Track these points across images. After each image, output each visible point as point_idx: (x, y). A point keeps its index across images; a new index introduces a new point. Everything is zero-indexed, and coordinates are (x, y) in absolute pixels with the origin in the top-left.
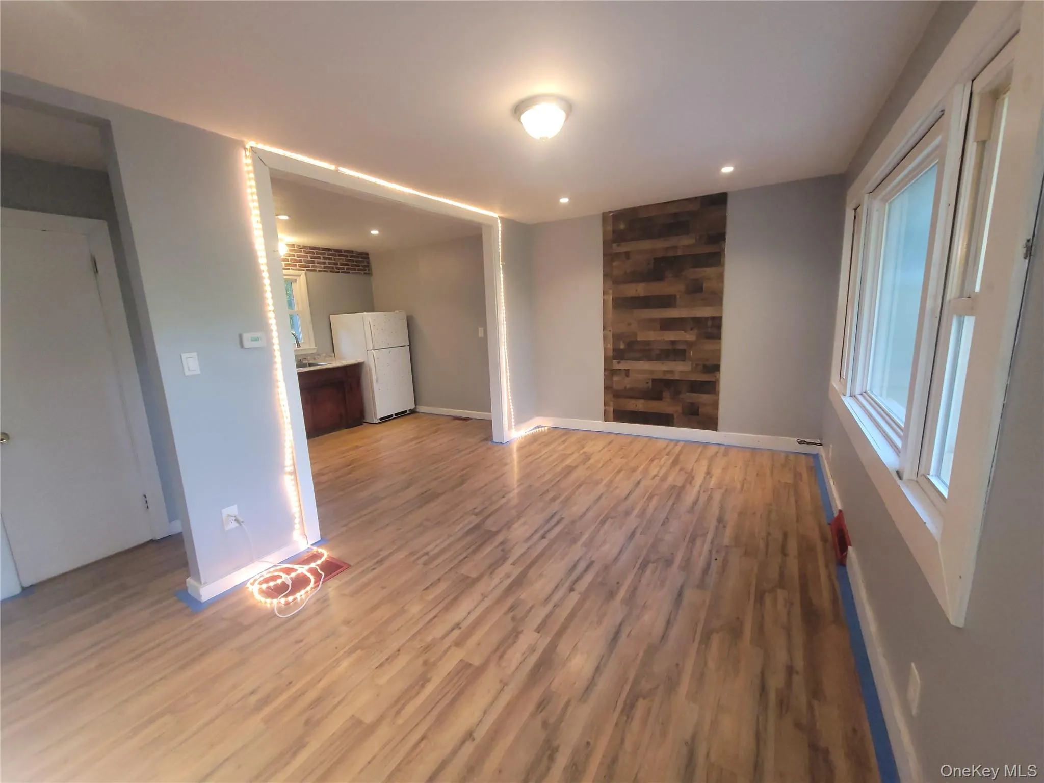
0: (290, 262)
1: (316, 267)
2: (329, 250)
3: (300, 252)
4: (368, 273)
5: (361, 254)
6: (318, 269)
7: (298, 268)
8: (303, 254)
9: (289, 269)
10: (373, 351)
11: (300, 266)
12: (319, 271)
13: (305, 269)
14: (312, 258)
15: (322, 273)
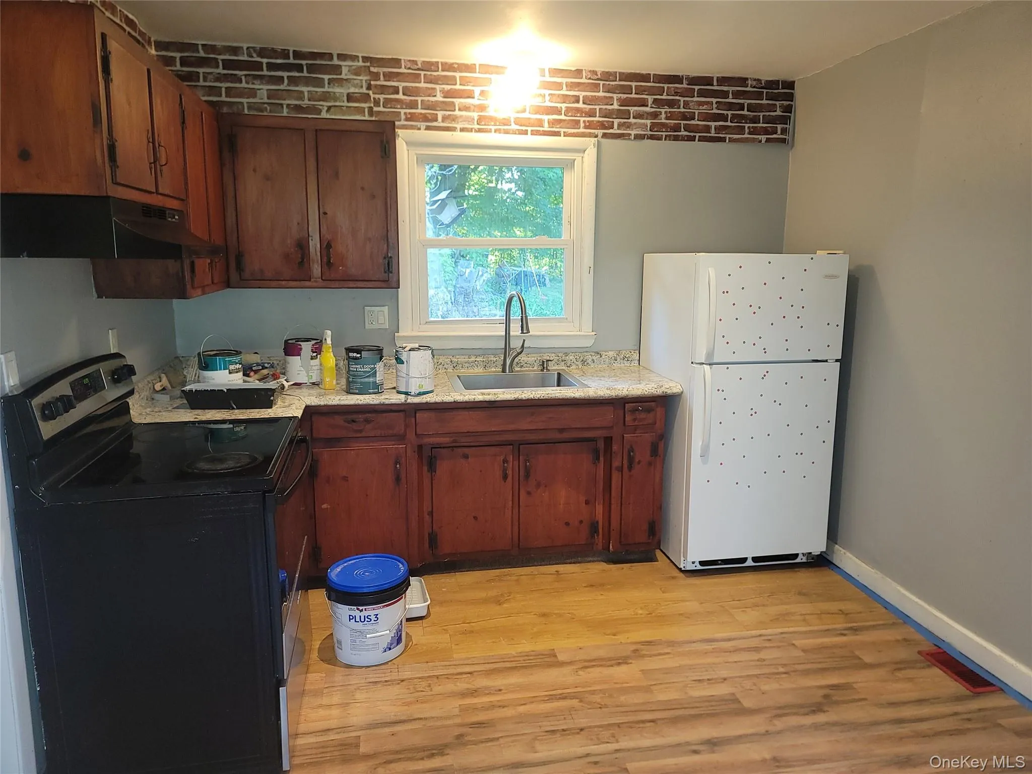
0: (563, 117)
1: (629, 126)
2: (675, 79)
3: (595, 87)
4: (783, 141)
5: (772, 84)
6: (633, 133)
7: (582, 130)
8: (601, 94)
9: (557, 134)
10: (707, 367)
11: (589, 126)
12: (639, 137)
13: (600, 132)
14: (623, 103)
15: (648, 142)
